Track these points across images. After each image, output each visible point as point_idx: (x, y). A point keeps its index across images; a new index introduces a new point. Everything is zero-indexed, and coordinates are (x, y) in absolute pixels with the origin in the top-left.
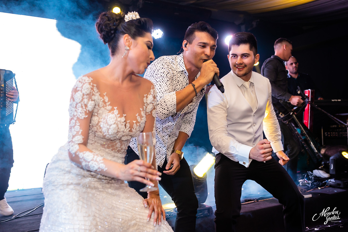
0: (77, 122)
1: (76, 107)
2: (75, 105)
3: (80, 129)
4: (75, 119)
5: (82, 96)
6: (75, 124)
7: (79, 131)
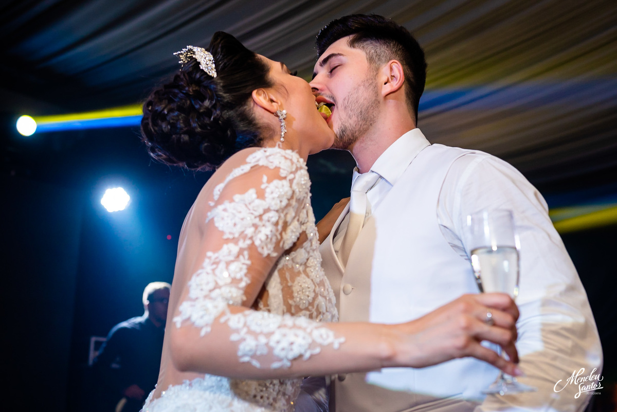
0: (246, 253)
1: (260, 217)
2: (261, 211)
3: (246, 275)
4: (244, 244)
5: (289, 197)
6: (238, 256)
7: (241, 280)
